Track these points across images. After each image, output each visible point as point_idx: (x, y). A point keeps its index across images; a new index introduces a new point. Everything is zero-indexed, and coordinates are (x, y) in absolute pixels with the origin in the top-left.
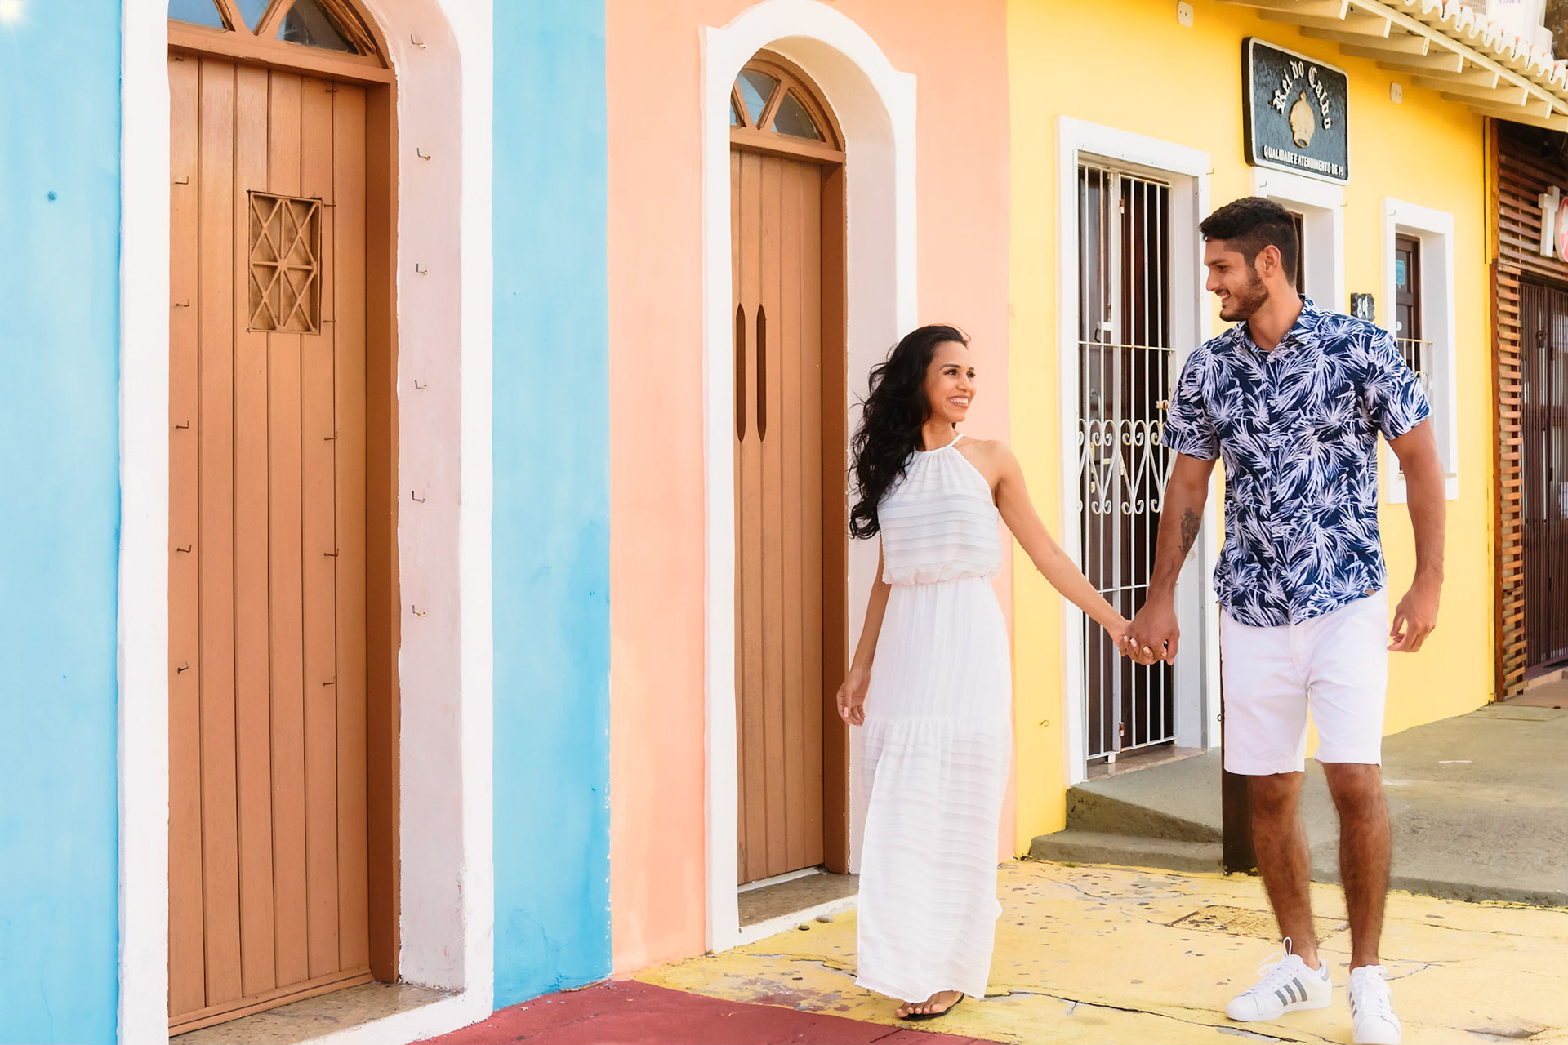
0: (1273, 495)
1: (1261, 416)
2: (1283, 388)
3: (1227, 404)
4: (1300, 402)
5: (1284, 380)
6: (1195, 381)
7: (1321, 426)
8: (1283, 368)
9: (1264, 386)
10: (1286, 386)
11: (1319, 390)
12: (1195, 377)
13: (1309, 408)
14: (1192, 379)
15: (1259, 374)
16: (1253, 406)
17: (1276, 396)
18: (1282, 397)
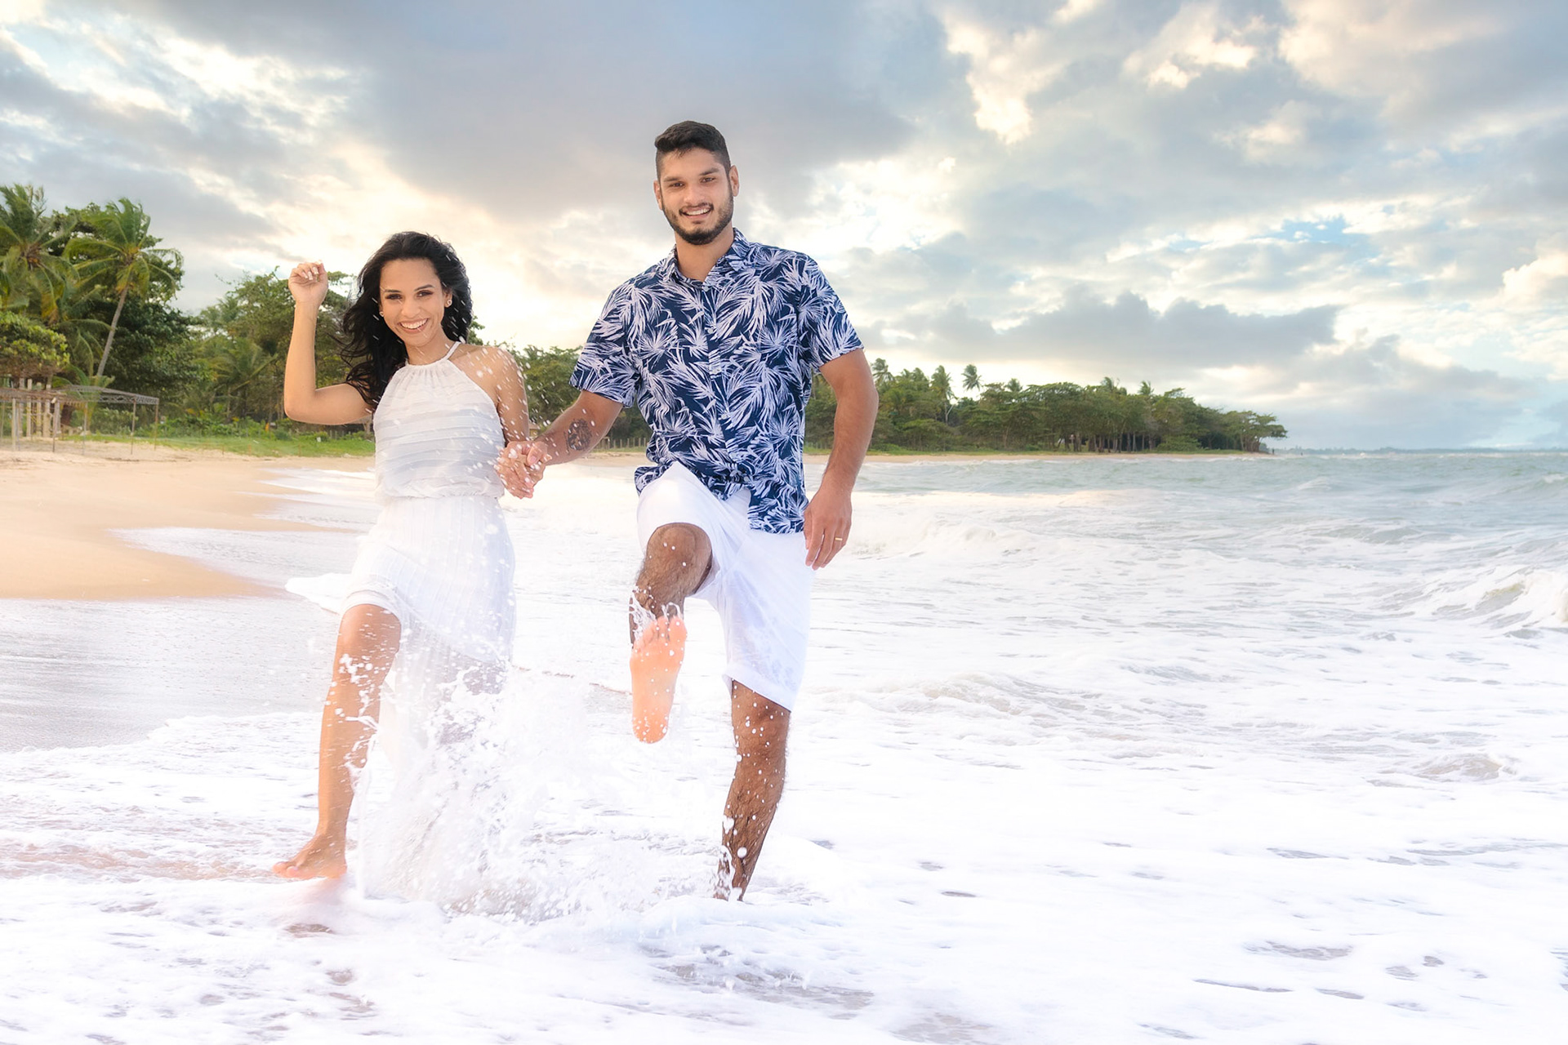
0: (723, 424)
1: (699, 344)
2: (721, 315)
3: (659, 337)
4: (741, 328)
5: (721, 308)
6: (618, 318)
7: (767, 351)
8: (719, 296)
9: (699, 315)
10: (723, 313)
11: (760, 314)
12: (618, 314)
13: (751, 333)
14: (615, 316)
15: (692, 302)
16: (689, 335)
17: (713, 324)
18: (720, 324)
